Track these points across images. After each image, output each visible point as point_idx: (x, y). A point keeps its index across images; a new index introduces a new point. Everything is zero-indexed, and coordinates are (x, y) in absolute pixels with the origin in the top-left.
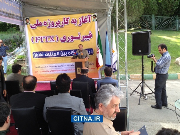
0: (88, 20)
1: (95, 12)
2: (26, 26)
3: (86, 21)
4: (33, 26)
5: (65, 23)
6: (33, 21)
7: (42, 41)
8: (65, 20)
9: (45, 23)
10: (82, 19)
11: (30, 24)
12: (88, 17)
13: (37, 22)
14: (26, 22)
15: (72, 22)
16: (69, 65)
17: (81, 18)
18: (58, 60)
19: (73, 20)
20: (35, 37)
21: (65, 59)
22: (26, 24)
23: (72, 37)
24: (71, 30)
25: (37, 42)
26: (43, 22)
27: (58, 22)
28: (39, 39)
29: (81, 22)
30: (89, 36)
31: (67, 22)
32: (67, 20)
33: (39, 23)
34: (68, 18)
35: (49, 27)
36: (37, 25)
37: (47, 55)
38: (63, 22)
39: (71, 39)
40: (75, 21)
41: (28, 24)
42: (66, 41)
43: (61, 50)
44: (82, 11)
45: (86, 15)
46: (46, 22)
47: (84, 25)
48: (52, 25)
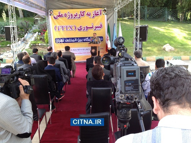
3: (98, 14)
4: (55, 17)
6: (56, 12)
7: (63, 30)
11: (53, 15)
12: (100, 11)
13: (59, 14)
15: (87, 15)
16: (84, 50)
17: (94, 12)
18: (76, 45)
19: (88, 13)
20: (57, 26)
21: (81, 44)
22: (50, 15)
24: (86, 21)
25: (59, 30)
26: (64, 14)
28: (61, 27)
29: (94, 14)
30: (100, 26)
31: (83, 14)
34: (84, 12)
35: (69, 18)
36: (59, 16)
37: (67, 41)
38: (80, 14)
39: (86, 28)
42: (82, 30)
43: (78, 37)
44: (95, 6)
45: (98, 10)
46: (66, 14)
47: (96, 17)
48: (71, 17)
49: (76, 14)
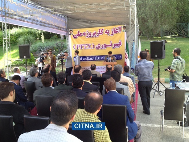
0: (119, 30)
1: (125, 24)
2: (70, 36)
3: (117, 32)
4: (75, 36)
5: (100, 33)
6: (75, 32)
8: (100, 31)
9: (84, 34)
10: (114, 30)
12: (119, 28)
13: (78, 33)
14: (69, 33)
15: (105, 33)
16: (101, 68)
19: (106, 31)
20: (76, 45)
21: (99, 63)
22: (70, 34)
23: (105, 44)
24: (104, 39)
26: (82, 33)
27: (94, 33)
28: (79, 46)
29: (112, 32)
30: (119, 44)
32: (102, 31)
33: (80, 34)
34: (103, 30)
35: (87, 37)
36: (78, 35)
37: (84, 59)
38: (99, 33)
39: (104, 46)
40: (108, 32)
41: (72, 34)
42: (100, 48)
43: (96, 55)
44: (114, 24)
45: (117, 27)
47: (115, 35)
48: (90, 35)
49: (95, 32)
